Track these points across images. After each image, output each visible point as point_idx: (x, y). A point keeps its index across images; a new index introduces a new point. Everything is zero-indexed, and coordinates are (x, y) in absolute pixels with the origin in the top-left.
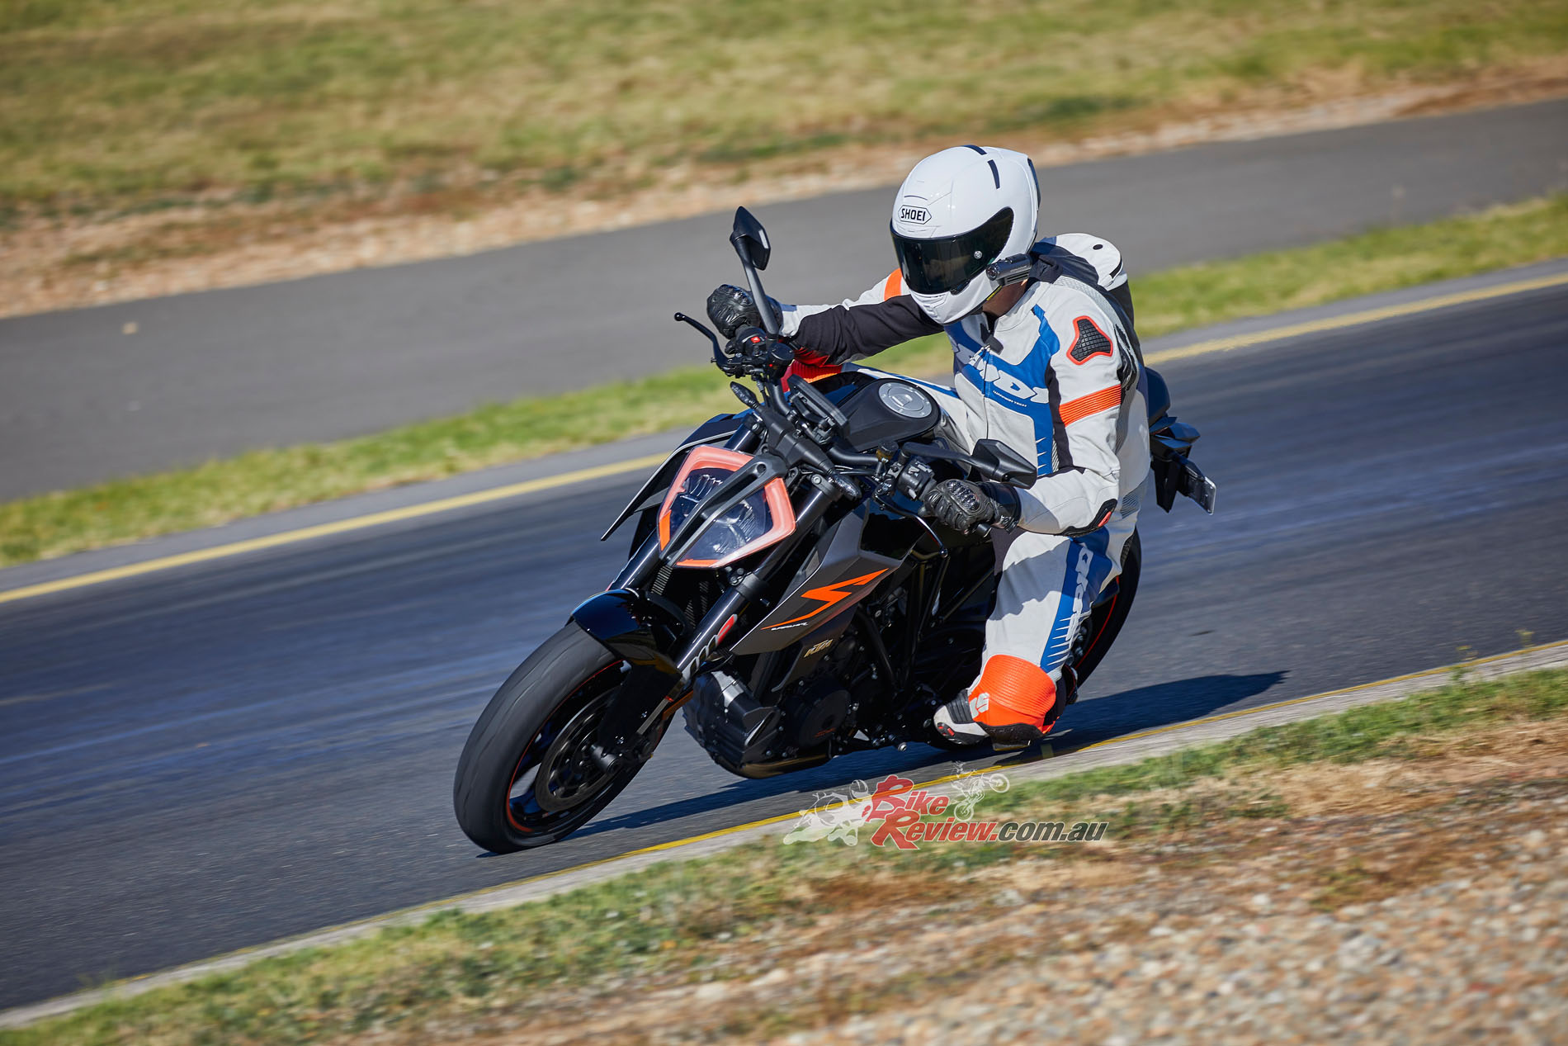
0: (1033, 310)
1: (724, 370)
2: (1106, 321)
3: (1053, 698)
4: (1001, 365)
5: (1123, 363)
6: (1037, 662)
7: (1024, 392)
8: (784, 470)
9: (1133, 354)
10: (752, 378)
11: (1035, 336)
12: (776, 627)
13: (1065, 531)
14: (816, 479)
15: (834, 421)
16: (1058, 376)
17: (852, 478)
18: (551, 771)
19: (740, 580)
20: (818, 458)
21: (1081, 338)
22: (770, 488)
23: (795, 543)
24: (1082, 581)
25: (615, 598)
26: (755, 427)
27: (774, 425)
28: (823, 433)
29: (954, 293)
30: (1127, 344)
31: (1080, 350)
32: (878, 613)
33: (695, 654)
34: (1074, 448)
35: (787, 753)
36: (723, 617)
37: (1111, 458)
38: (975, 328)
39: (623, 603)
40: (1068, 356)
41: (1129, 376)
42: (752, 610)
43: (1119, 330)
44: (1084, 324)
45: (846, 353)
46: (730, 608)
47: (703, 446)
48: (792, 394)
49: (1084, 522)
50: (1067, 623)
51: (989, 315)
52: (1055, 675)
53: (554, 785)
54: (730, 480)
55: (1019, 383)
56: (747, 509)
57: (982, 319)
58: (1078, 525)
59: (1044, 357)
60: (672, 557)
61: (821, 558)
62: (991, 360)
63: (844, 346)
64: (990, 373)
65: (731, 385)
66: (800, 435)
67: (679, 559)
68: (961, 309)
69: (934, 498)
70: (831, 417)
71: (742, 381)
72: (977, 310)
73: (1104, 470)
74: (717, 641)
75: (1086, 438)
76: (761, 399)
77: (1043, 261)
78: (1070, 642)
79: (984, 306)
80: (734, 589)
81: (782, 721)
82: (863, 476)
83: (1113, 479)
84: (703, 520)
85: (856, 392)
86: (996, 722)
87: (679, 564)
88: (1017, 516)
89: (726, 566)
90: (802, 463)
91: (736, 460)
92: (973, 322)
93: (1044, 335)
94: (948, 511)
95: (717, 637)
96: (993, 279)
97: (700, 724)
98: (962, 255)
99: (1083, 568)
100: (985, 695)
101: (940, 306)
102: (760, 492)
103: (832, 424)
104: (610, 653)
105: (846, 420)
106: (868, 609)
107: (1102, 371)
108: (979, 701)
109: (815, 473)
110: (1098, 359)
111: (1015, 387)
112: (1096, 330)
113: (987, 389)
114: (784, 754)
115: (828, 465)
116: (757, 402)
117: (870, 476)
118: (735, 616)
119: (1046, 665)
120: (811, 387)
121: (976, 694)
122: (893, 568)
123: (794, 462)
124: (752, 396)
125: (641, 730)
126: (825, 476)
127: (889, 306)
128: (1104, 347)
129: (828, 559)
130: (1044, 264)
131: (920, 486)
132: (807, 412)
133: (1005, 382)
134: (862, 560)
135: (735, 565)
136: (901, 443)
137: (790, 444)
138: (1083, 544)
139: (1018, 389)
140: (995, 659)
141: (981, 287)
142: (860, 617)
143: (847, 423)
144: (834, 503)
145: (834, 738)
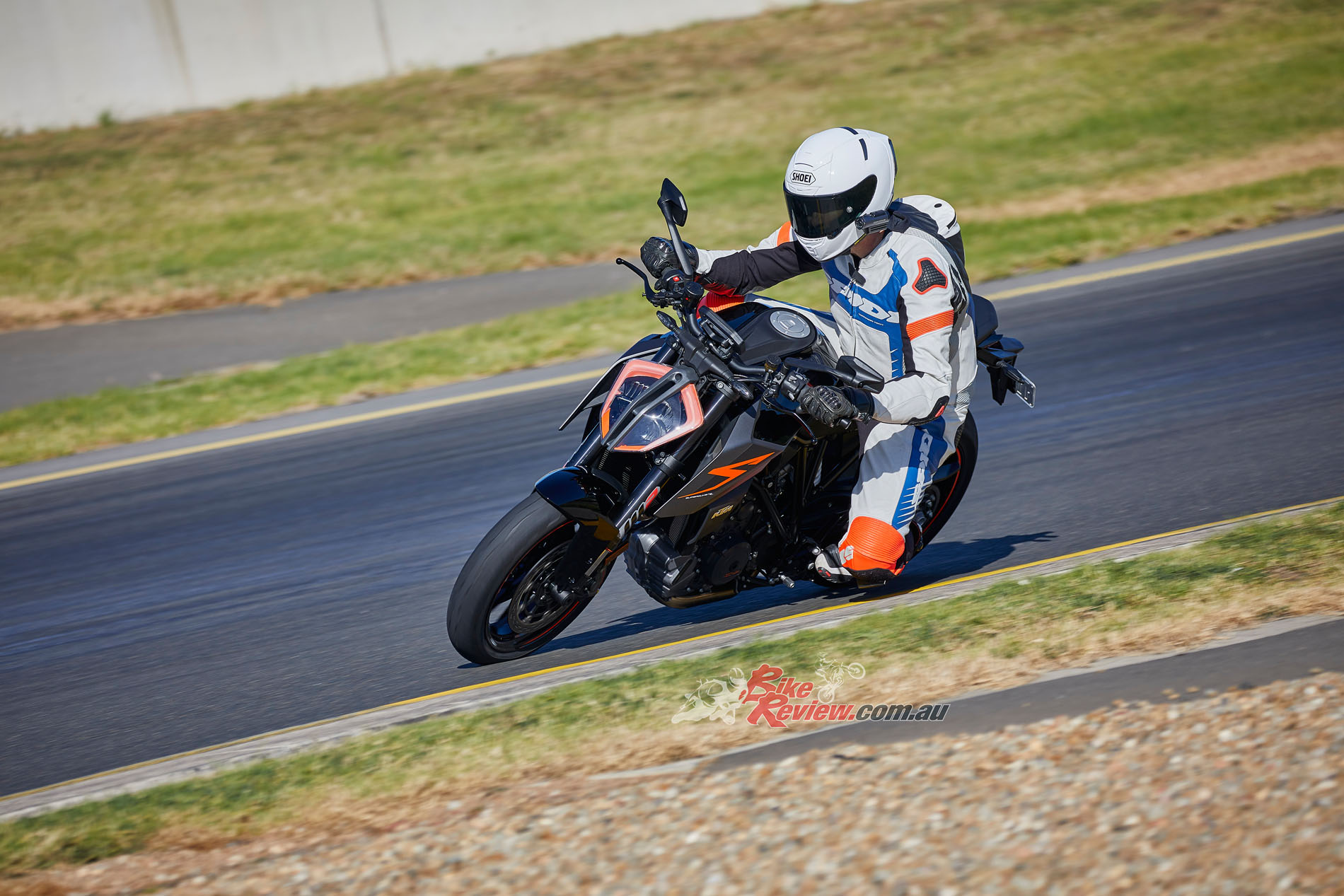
0: (888, 253)
1: (651, 302)
2: (943, 262)
3: (902, 548)
4: (865, 294)
5: (956, 293)
6: (889, 521)
7: (882, 314)
8: (697, 379)
9: (964, 287)
10: (674, 308)
11: (889, 272)
12: (690, 496)
13: (910, 421)
14: (720, 385)
15: (733, 341)
16: (906, 303)
17: (748, 384)
18: (520, 604)
19: (662, 461)
20: (721, 369)
21: (923, 275)
22: (685, 392)
23: (704, 434)
24: (924, 459)
25: (569, 473)
26: (674, 345)
27: (688, 344)
28: (725, 351)
29: (829, 238)
30: (959, 279)
31: (923, 284)
32: (770, 485)
33: (629, 516)
34: (916, 357)
35: (704, 590)
36: (649, 490)
37: (945, 365)
38: (845, 266)
39: (575, 477)
40: (913, 288)
41: (960, 304)
42: (671, 484)
43: (953, 269)
44: (926, 264)
45: (749, 286)
46: (655, 481)
47: (634, 359)
48: (702, 321)
49: (924, 414)
50: (913, 491)
51: (855, 256)
52: (904, 530)
53: (523, 615)
54: (655, 386)
55: (878, 308)
56: (667, 407)
57: (850, 259)
58: (919, 417)
59: (896, 288)
60: (610, 444)
61: (723, 445)
62: (857, 290)
63: (747, 281)
64: (856, 300)
65: (657, 314)
66: (708, 352)
67: (617, 445)
68: (834, 251)
69: (808, 399)
70: (731, 338)
71: (665, 310)
72: (847, 252)
73: (939, 374)
74: (645, 507)
75: (926, 350)
76: (679, 324)
77: (897, 216)
78: (915, 506)
79: (852, 249)
80: (658, 467)
81: (699, 565)
82: (755, 382)
83: (945, 381)
84: (634, 416)
85: (753, 317)
86: (858, 567)
87: (616, 449)
88: (871, 412)
89: (651, 450)
90: (710, 372)
91: (660, 370)
92: (843, 261)
93: (896, 273)
94: (818, 410)
95: (645, 504)
96: (860, 229)
97: (636, 567)
98: (837, 209)
99: (925, 449)
100: (850, 548)
101: (819, 247)
102: (678, 394)
103: (732, 343)
104: (563, 516)
105: (742, 340)
106: (763, 481)
107: (939, 299)
108: (846, 553)
109: (719, 380)
110: (936, 290)
111: (875, 311)
112: (935, 269)
113: (855, 312)
114: (701, 590)
115: (728, 374)
116: (676, 326)
117: (760, 383)
118: (658, 488)
119: (897, 523)
120: (717, 316)
121: (844, 546)
122: (779, 451)
123: (704, 371)
124: (673, 322)
125: (588, 573)
126: (727, 382)
127: (781, 250)
128: (940, 281)
129: (729, 445)
130: (897, 218)
131: (798, 390)
132: (713, 334)
133: (867, 307)
134: (754, 446)
135: (658, 450)
136: (783, 358)
137: (701, 358)
138: (926, 430)
139: (876, 312)
140: (858, 519)
141: (850, 235)
142: (755, 487)
143: (743, 343)
144: (733, 403)
145: (739, 578)
